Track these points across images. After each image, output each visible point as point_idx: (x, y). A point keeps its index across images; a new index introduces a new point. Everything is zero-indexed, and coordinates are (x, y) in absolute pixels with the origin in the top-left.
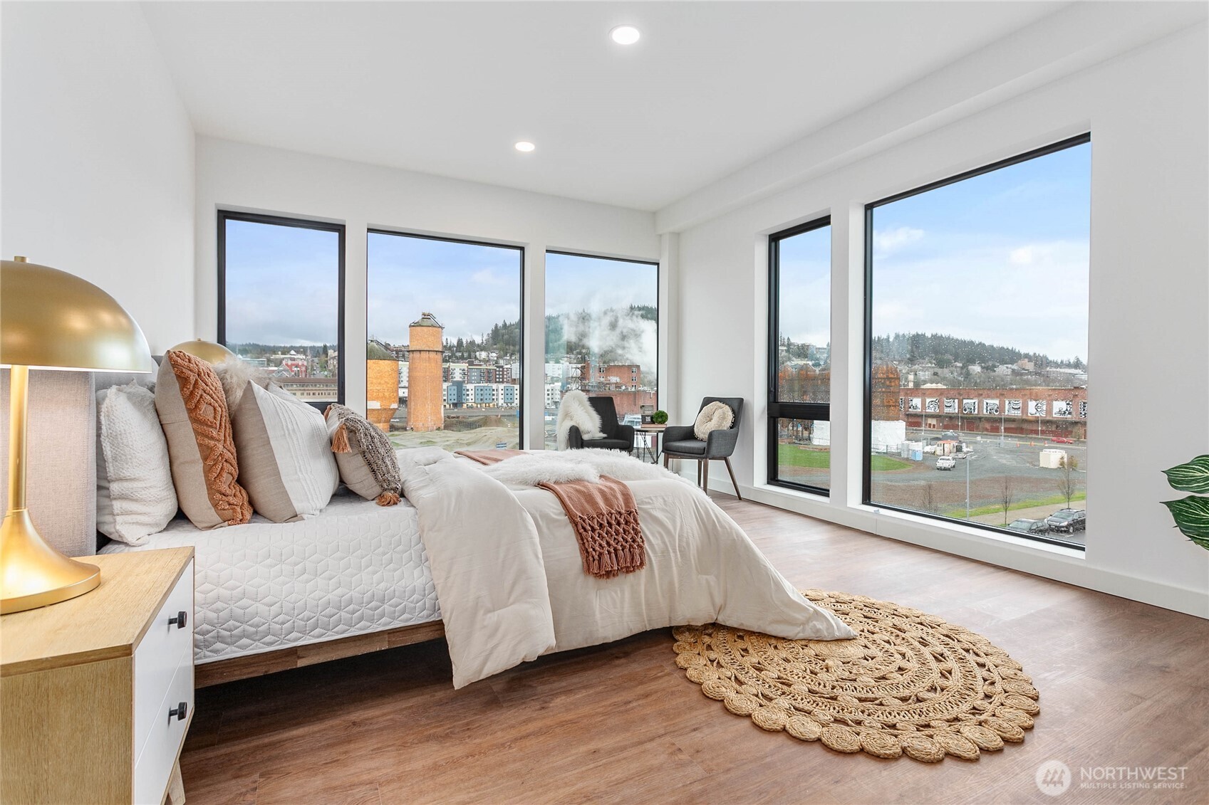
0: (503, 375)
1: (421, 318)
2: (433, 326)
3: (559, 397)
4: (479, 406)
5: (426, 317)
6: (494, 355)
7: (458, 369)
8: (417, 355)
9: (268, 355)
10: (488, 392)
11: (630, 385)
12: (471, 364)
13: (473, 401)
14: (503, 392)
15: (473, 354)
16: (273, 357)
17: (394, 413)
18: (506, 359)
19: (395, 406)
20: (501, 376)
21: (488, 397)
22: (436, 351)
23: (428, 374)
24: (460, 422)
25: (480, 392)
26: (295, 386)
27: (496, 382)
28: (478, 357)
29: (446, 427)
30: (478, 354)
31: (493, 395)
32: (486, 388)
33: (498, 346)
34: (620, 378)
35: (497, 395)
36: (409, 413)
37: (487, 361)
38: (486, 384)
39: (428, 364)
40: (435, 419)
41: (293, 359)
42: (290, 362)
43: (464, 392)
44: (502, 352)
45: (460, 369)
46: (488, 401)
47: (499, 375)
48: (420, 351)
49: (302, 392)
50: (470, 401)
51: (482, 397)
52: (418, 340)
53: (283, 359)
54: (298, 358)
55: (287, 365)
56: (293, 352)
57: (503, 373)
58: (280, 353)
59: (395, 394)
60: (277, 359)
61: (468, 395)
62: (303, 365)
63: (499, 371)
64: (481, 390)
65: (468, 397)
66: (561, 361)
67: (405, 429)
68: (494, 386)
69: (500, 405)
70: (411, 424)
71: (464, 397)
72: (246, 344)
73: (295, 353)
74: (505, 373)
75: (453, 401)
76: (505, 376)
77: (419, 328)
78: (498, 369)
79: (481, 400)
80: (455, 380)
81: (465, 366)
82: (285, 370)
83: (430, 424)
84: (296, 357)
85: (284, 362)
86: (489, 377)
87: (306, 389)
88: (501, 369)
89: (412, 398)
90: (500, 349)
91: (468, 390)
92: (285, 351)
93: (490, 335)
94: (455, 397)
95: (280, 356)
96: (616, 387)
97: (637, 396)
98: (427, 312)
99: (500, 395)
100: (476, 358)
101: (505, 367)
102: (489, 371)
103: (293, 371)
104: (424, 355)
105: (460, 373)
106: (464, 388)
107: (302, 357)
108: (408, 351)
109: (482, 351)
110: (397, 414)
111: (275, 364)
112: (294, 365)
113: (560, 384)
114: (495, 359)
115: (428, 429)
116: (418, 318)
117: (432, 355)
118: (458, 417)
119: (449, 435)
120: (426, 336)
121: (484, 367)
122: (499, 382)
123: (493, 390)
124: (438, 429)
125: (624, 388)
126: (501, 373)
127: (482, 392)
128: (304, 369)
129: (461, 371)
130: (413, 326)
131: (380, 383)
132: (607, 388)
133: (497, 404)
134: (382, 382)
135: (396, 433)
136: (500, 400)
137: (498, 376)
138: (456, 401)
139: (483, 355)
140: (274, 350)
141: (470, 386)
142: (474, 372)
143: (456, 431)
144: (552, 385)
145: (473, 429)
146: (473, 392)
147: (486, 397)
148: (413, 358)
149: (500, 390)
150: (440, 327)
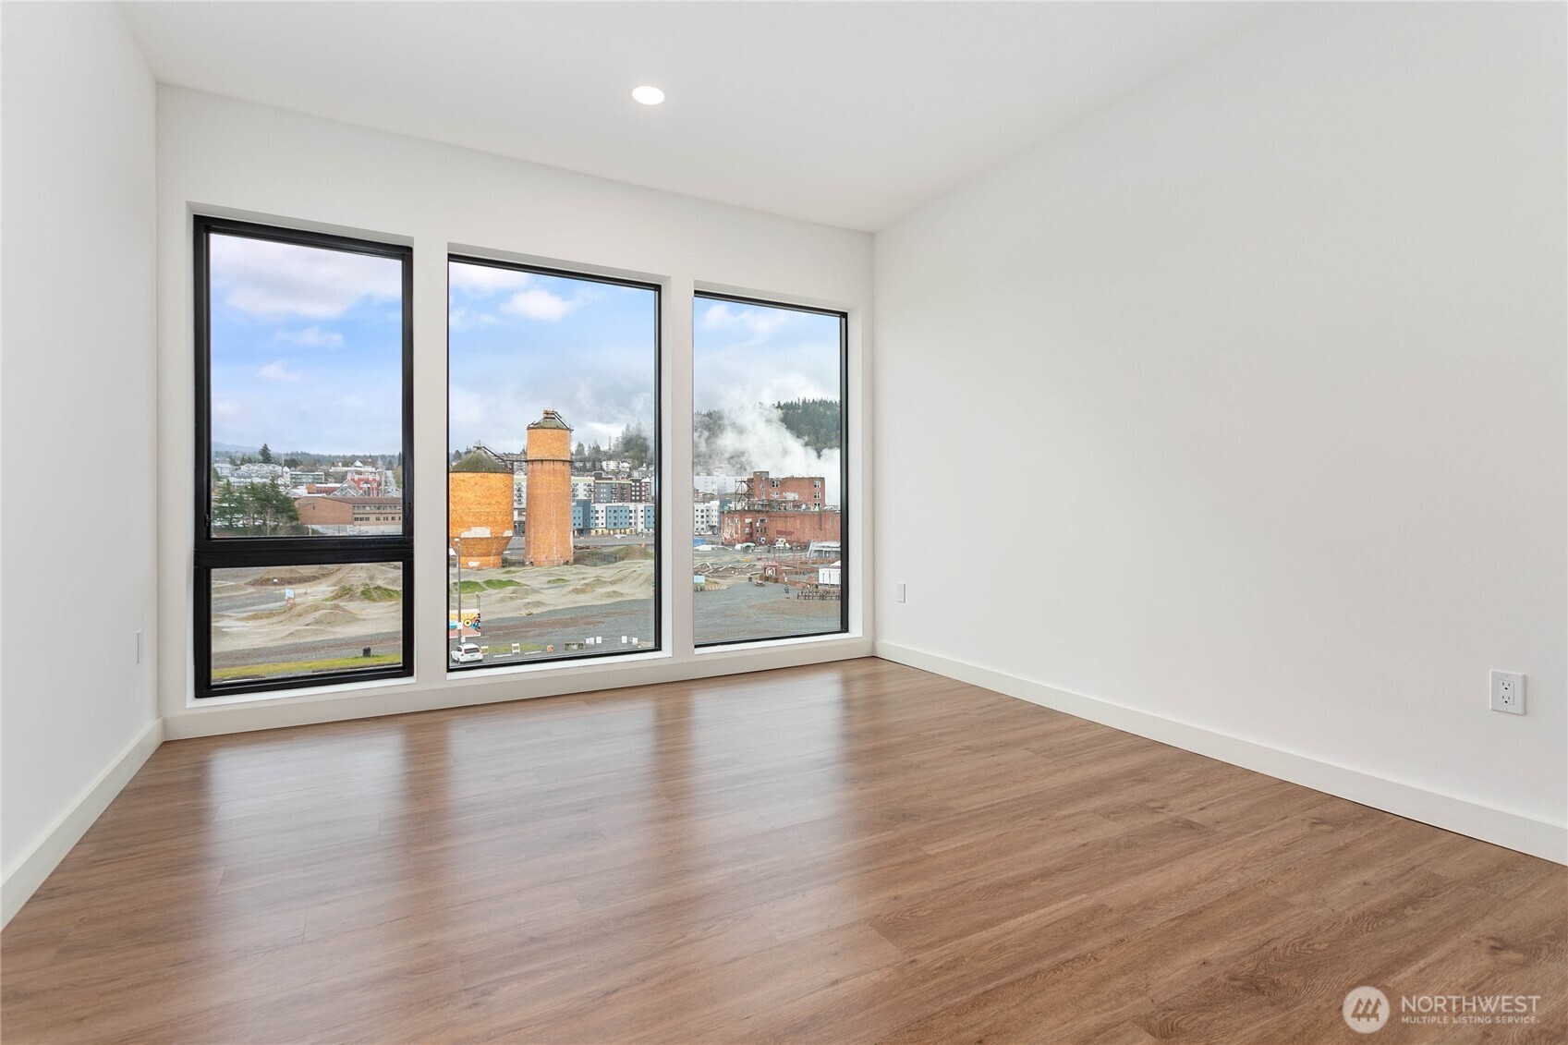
0: (640, 491)
1: (542, 417)
2: (558, 428)
3: (716, 519)
4: (612, 532)
5: (549, 416)
6: (626, 465)
7: (582, 483)
8: (538, 466)
9: (324, 467)
10: (623, 514)
11: (813, 503)
12: (598, 477)
13: (604, 526)
14: (643, 514)
15: (597, 464)
16: (333, 469)
17: (508, 543)
18: (642, 471)
19: (509, 533)
20: (638, 493)
21: (623, 520)
22: (563, 461)
23: (552, 491)
24: (593, 554)
25: (612, 514)
26: (368, 508)
27: (632, 501)
28: (605, 468)
29: (577, 561)
30: (604, 464)
31: (631, 518)
32: (621, 509)
33: (631, 453)
34: (799, 494)
35: (636, 518)
36: (528, 543)
37: (617, 473)
38: (621, 504)
39: (552, 479)
40: (562, 549)
41: (360, 473)
42: (356, 477)
43: (592, 514)
44: (636, 462)
45: (585, 484)
46: (623, 526)
47: (636, 491)
48: (542, 461)
49: (378, 516)
50: (601, 526)
51: (616, 522)
52: (539, 446)
53: (346, 472)
54: (368, 472)
55: (353, 480)
56: (358, 463)
57: (641, 489)
58: (340, 464)
59: (509, 518)
60: (337, 473)
61: (597, 518)
62: (374, 480)
63: (635, 486)
64: (615, 511)
65: (597, 521)
66: (715, 473)
67: (522, 564)
68: (632, 506)
69: (639, 531)
70: (531, 557)
71: (592, 521)
72: (292, 453)
73: (361, 464)
74: (643, 489)
75: (578, 527)
76: (643, 493)
77: (540, 431)
78: (633, 484)
79: (615, 524)
80: (578, 498)
81: (591, 480)
82: (350, 487)
83: (555, 557)
84: (362, 470)
85: (349, 477)
86: (622, 494)
87: (383, 511)
88: (638, 484)
89: (532, 523)
90: (633, 458)
91: (597, 512)
92: (348, 462)
93: (620, 440)
94: (581, 521)
95: (340, 469)
96: (794, 506)
97: (823, 518)
98: (550, 410)
99: (639, 517)
100: (602, 469)
101: (643, 480)
102: (622, 487)
103: (361, 488)
104: (547, 466)
105: (585, 490)
106: (592, 509)
107: (370, 469)
108: (526, 461)
109: (610, 460)
110: (511, 544)
111: (335, 478)
112: (362, 480)
113: (717, 503)
114: (628, 470)
115: (552, 563)
116: (538, 418)
117: (558, 466)
118: (588, 548)
119: (583, 571)
120: (549, 441)
121: (614, 481)
122: (635, 501)
123: (631, 512)
124: (567, 563)
125: (804, 507)
126: (638, 489)
127: (616, 514)
128: (375, 485)
129: (586, 487)
130: (533, 428)
131: (490, 504)
132: (782, 508)
133: (636, 530)
134: (493, 502)
135: (512, 569)
136: (640, 524)
137: (633, 493)
138: (581, 527)
139: (612, 465)
140: (332, 461)
141: (600, 507)
142: (603, 488)
143: (590, 565)
144: (707, 504)
145: (612, 562)
146: (604, 514)
147: (621, 520)
148: (533, 471)
149: (639, 511)
150: (568, 429)
